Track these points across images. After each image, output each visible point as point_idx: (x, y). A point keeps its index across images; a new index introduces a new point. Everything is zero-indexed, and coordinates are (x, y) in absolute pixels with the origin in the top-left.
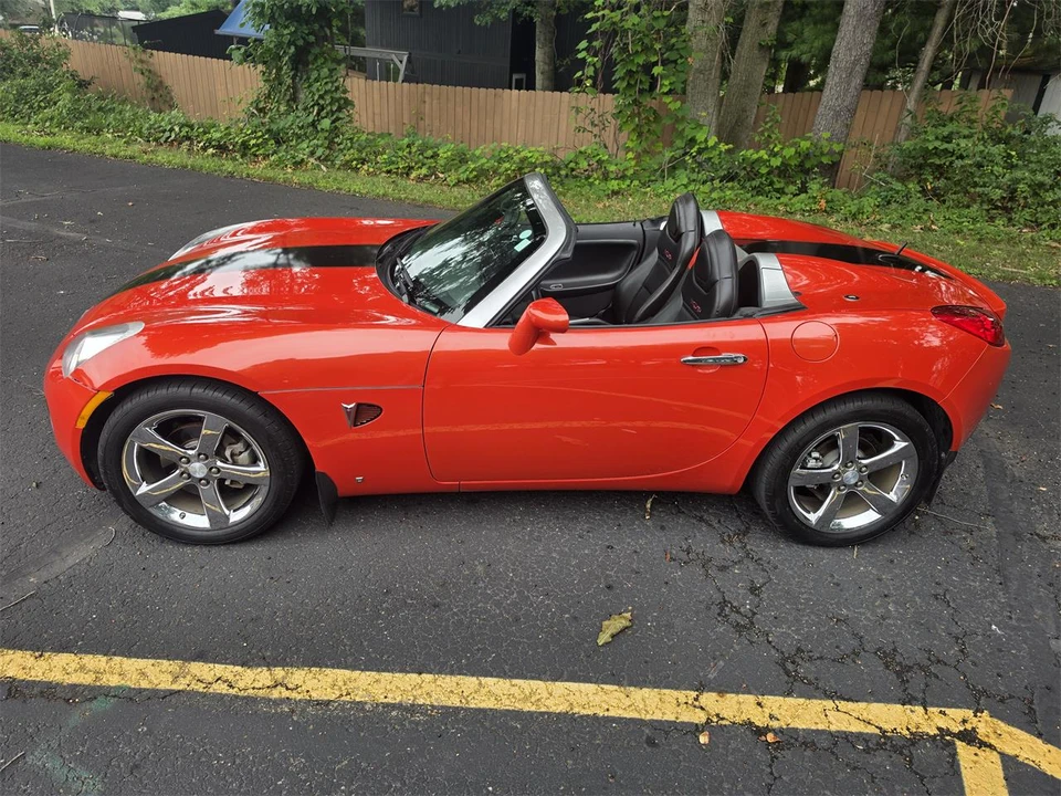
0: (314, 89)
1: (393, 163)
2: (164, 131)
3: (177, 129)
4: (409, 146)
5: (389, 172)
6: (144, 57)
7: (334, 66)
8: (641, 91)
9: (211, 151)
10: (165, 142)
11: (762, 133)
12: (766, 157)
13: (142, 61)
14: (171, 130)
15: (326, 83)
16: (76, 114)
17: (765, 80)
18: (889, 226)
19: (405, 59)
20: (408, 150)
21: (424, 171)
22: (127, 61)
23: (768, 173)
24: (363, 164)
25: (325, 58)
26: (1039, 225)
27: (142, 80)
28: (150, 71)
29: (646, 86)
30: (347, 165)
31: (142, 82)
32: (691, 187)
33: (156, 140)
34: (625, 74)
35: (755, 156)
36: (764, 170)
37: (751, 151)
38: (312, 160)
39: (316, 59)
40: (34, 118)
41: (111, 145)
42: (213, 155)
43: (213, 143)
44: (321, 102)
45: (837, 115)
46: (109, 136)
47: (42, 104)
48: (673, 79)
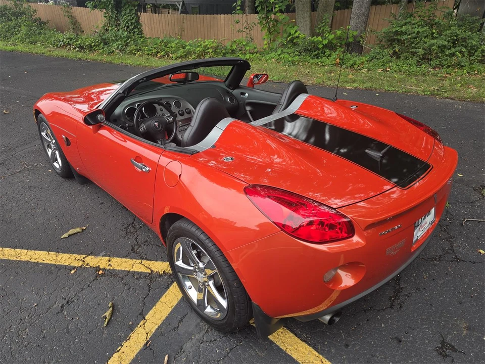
0: (123, 19)
1: (151, 50)
2: (60, 42)
3: (65, 40)
4: (160, 43)
5: (148, 54)
6: (69, 10)
7: (133, 8)
8: (268, 12)
9: (77, 49)
10: (60, 46)
11: (320, 28)
12: (321, 40)
13: (68, 12)
14: (63, 41)
15: (128, 16)
16: (28, 35)
17: (335, 3)
18: (366, 70)
19: (181, 3)
20: (160, 44)
21: (163, 53)
22: (62, 12)
23: (323, 48)
24: (138, 51)
25: (129, 5)
26: (443, 66)
27: (68, 20)
28: (71, 16)
29: (270, 9)
30: (131, 53)
31: (69, 21)
32: (282, 56)
33: (57, 46)
34: (259, 4)
35: (316, 40)
36: (320, 46)
37: (315, 37)
38: (117, 51)
39: (125, 6)
40: (13, 39)
41: (38, 49)
42: (78, 51)
43: (78, 46)
44: (127, 25)
45: (359, 17)
46: (39, 45)
47: (17, 33)
48: (281, 4)
